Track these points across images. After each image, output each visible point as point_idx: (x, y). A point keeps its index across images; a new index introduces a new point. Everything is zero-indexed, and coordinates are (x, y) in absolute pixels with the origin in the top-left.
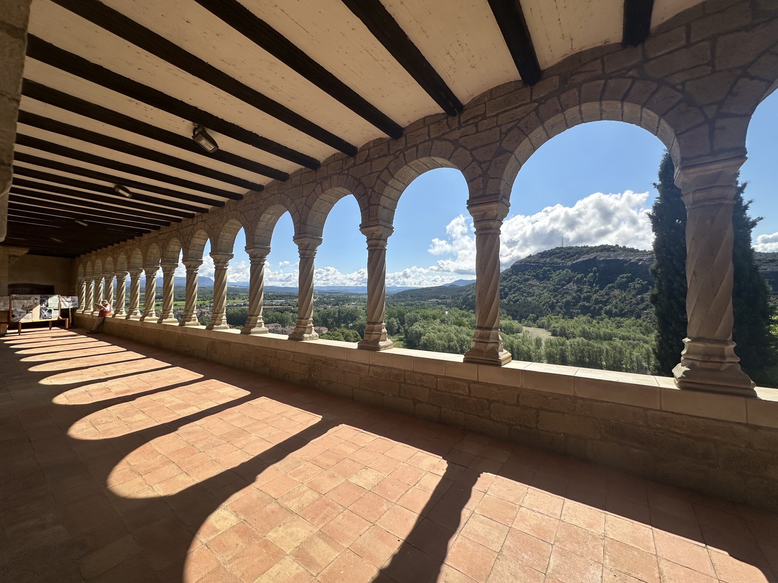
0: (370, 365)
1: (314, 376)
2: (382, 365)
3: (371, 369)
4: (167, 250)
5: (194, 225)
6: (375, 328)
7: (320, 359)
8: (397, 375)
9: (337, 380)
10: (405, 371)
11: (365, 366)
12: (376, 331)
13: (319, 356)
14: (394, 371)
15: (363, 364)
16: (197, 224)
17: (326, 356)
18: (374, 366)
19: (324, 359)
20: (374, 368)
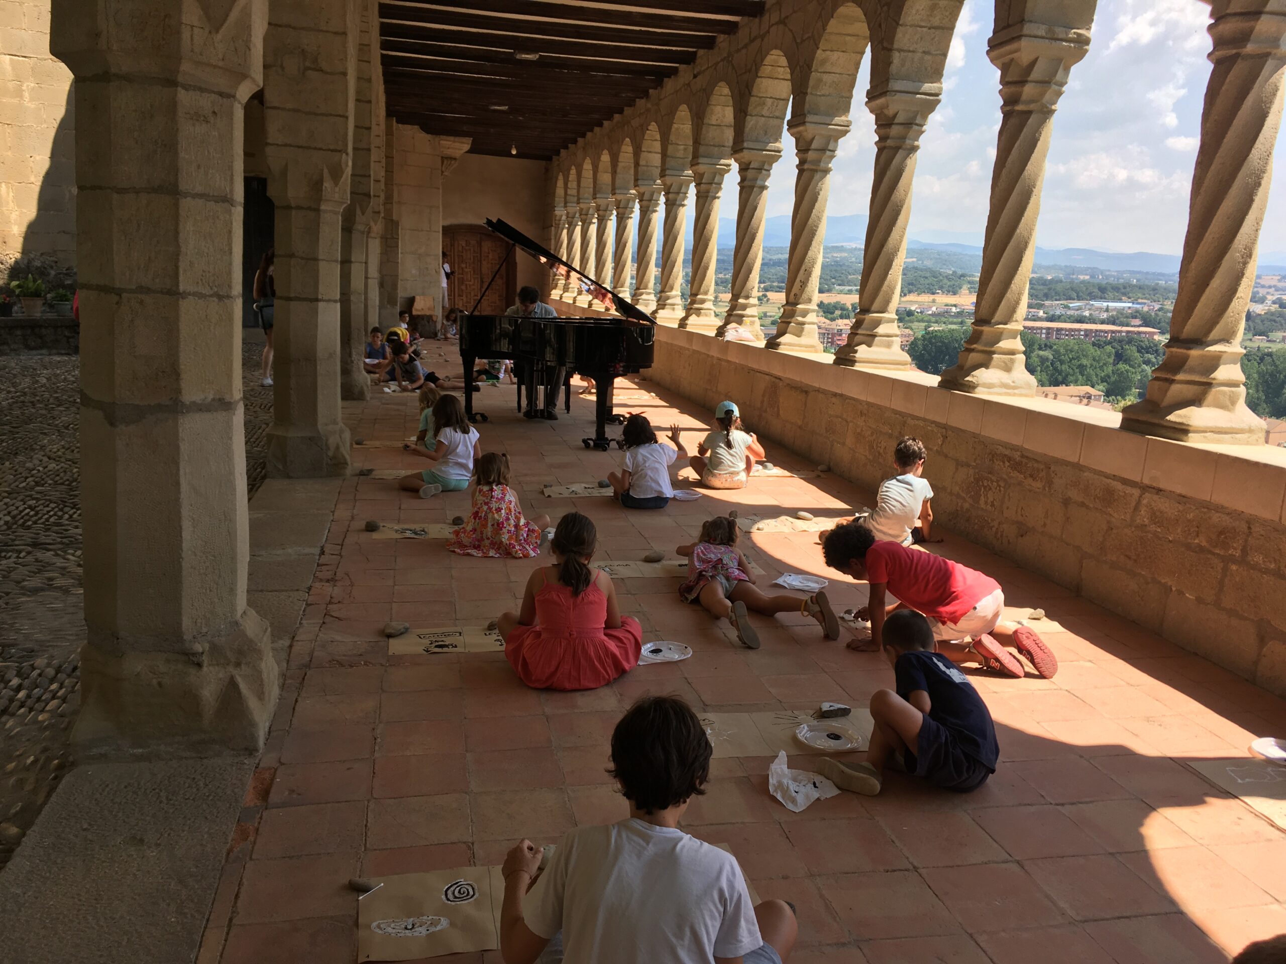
0: (1145, 488)
1: (986, 503)
2: (1179, 489)
3: (1145, 502)
4: (706, 121)
5: (762, 37)
6: (1190, 363)
7: (1007, 452)
8: (1221, 533)
9: (1045, 525)
10: (1250, 521)
11: (1129, 490)
12: (1192, 371)
13: (1005, 445)
14: (1216, 518)
15: (1125, 482)
16: (768, 32)
17: (1026, 446)
18: (1159, 491)
19: (1017, 456)
20: (1156, 497)
